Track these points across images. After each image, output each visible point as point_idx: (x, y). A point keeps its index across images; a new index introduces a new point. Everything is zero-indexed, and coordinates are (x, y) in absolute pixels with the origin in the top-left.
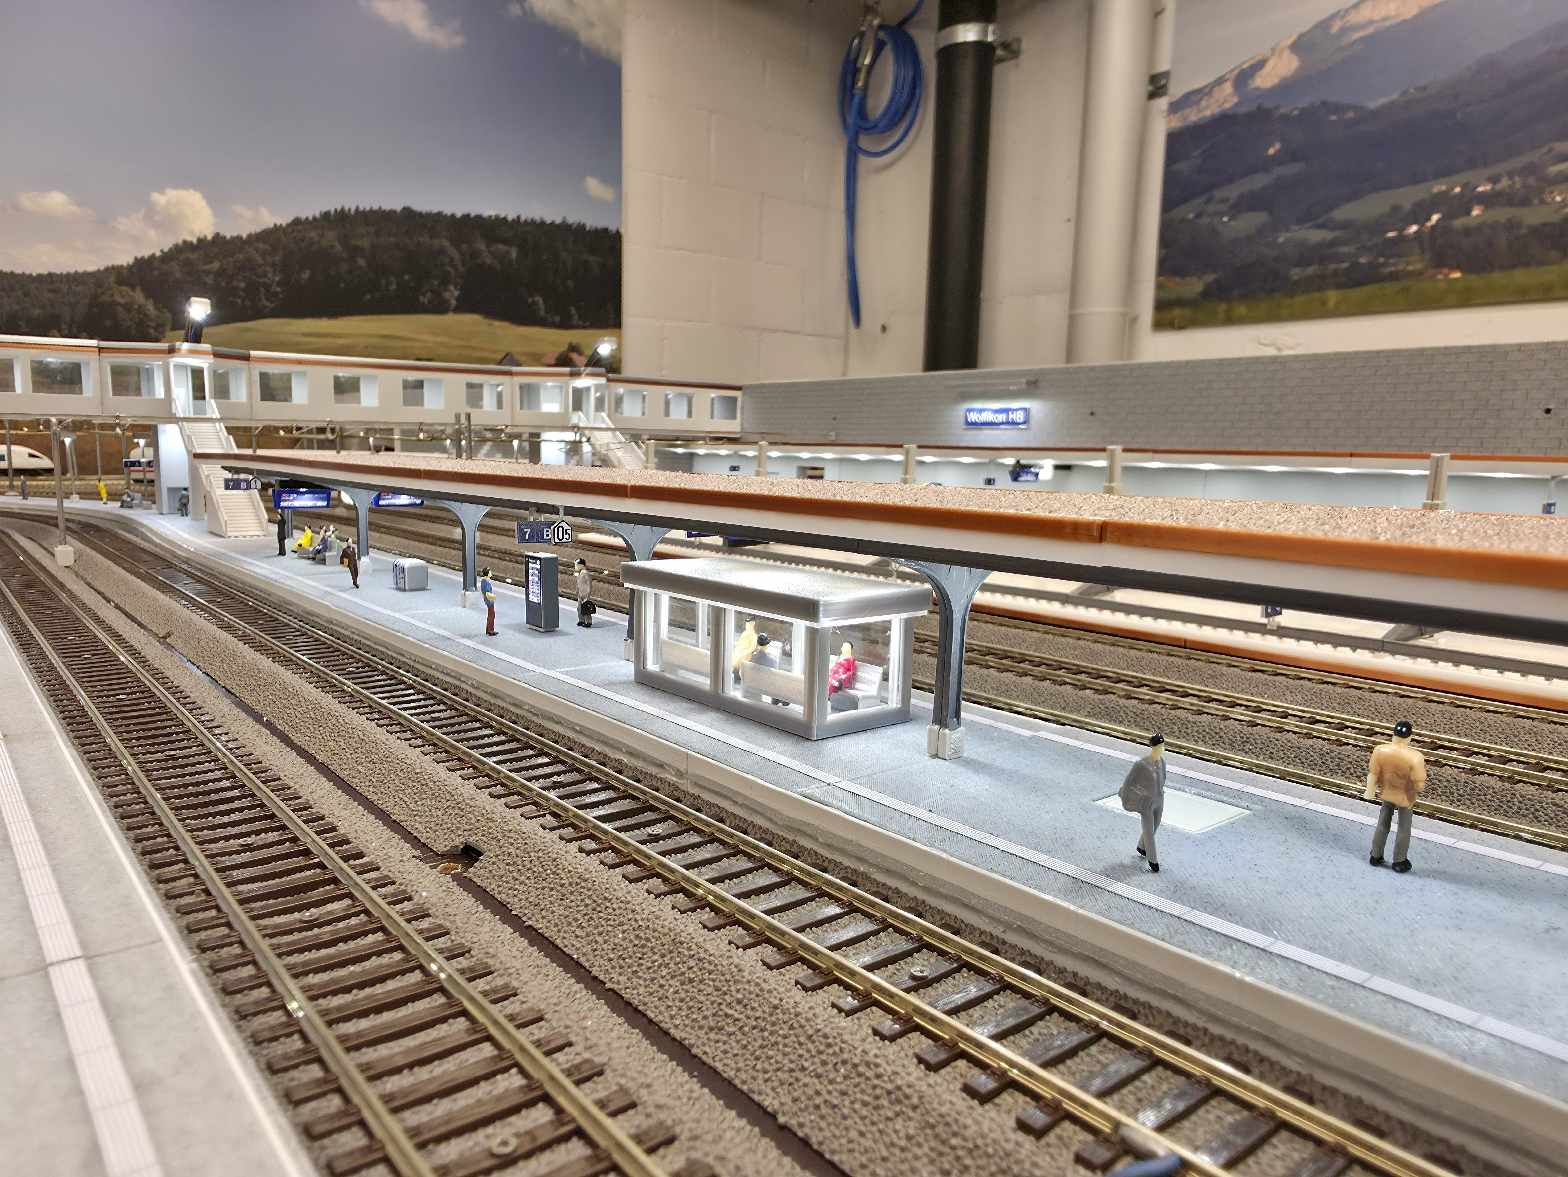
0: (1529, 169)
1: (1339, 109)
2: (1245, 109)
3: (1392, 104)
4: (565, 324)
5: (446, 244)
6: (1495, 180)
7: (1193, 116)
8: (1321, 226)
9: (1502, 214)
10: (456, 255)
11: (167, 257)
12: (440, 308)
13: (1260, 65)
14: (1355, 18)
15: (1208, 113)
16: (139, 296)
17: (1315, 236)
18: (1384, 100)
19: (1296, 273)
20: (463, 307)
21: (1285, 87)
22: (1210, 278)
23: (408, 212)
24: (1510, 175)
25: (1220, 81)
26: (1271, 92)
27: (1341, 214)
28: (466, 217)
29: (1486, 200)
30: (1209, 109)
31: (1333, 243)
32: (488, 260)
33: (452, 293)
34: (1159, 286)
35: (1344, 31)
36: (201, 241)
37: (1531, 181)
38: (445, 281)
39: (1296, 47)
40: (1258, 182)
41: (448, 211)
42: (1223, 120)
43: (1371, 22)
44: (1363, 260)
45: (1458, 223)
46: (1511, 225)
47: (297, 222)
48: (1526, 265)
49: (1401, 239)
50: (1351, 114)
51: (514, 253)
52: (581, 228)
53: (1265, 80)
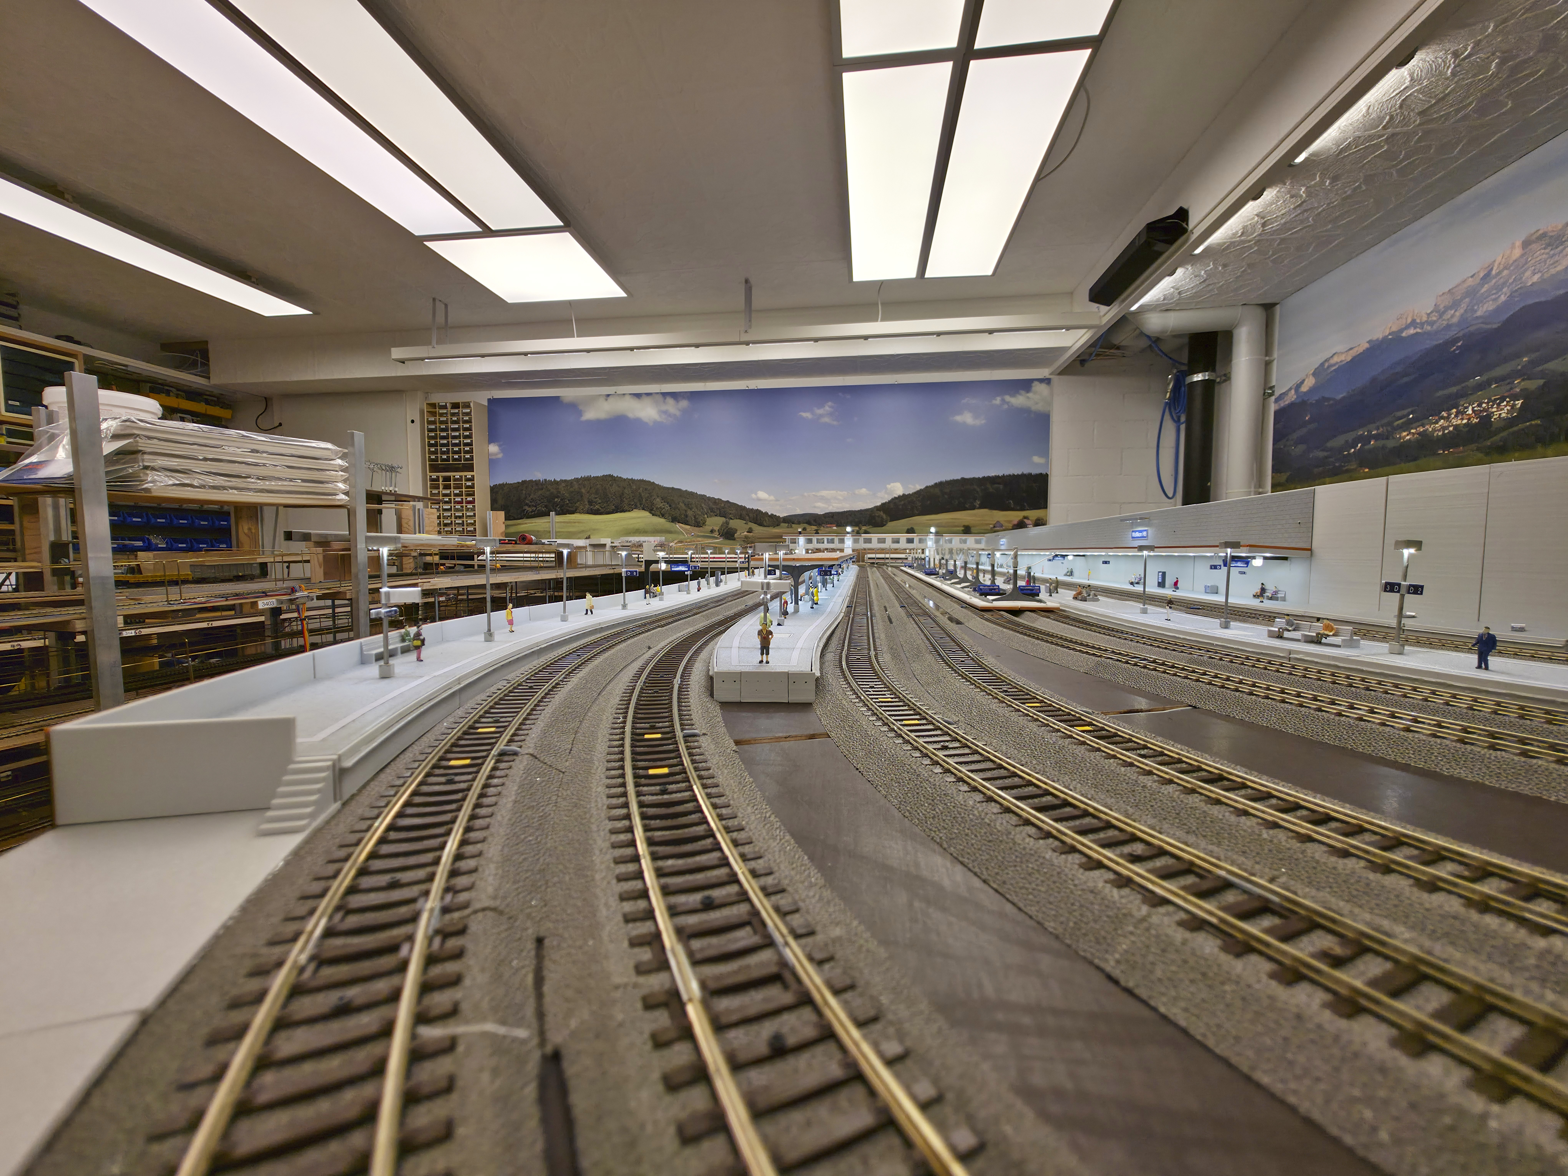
0: (1390, 424)
1: (1328, 399)
2: (1297, 401)
3: (1344, 397)
4: (1022, 509)
5: (975, 487)
6: (1378, 429)
7: (1282, 404)
8: (1323, 450)
9: (1380, 443)
10: (978, 490)
11: (890, 502)
12: (973, 508)
13: (1302, 382)
14: (1332, 361)
15: (1287, 403)
16: (882, 513)
17: (1321, 454)
18: (1341, 396)
19: (1316, 470)
20: (981, 507)
21: (1312, 390)
22: (1288, 474)
23: (963, 479)
24: (1382, 426)
25: (1290, 389)
26: (1305, 393)
27: (1329, 444)
28: (984, 477)
29: (1376, 437)
30: (1287, 401)
31: (1326, 457)
32: (991, 490)
33: (978, 503)
34: (1273, 478)
35: (1329, 367)
36: (899, 497)
37: (1389, 429)
38: (975, 499)
39: (1314, 374)
40: (1304, 431)
41: (977, 476)
42: (1292, 405)
43: (1337, 363)
44: (1337, 464)
45: (1367, 447)
46: (1384, 447)
47: (927, 487)
48: (1389, 465)
49: (1349, 454)
50: (1331, 402)
51: (1001, 487)
52: (1030, 475)
53: (1304, 388)
